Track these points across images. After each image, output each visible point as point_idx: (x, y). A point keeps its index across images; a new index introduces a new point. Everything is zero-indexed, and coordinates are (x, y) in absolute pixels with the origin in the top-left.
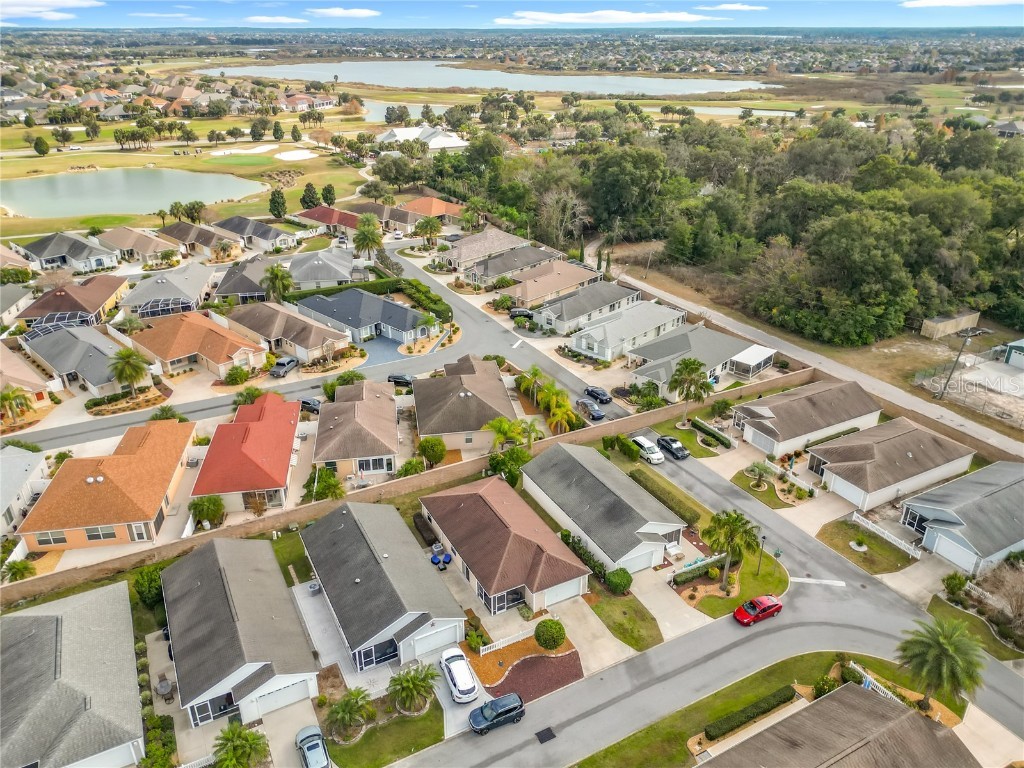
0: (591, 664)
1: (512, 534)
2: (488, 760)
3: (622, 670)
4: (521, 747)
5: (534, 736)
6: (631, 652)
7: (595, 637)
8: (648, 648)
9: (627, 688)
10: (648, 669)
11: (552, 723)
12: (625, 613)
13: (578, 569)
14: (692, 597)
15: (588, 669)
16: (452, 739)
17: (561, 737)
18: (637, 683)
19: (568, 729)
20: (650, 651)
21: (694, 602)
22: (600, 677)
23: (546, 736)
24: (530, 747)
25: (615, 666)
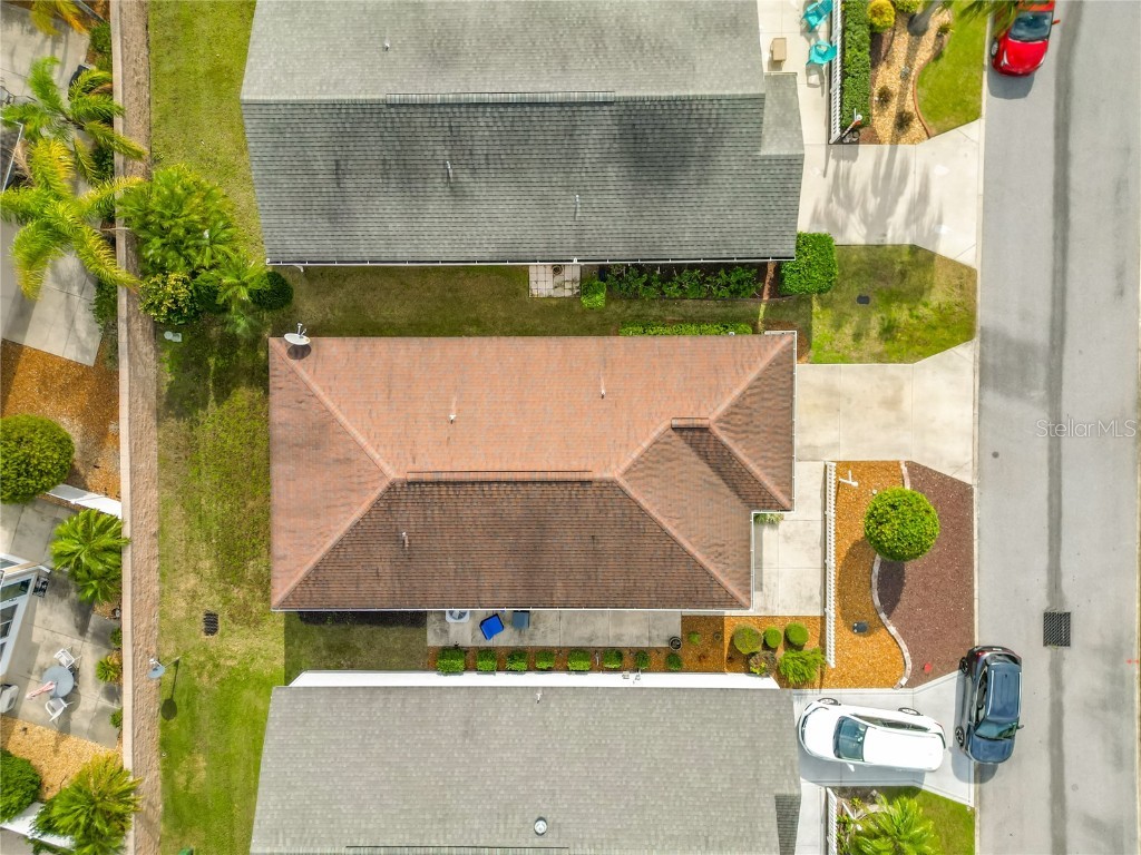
0: (953, 454)
1: (622, 482)
2: (1051, 754)
3: (994, 400)
4: (1057, 684)
5: (1047, 652)
6: (964, 356)
7: (893, 403)
8: (972, 316)
9: (1040, 417)
10: (1024, 351)
11: (1040, 603)
12: (863, 300)
13: (776, 362)
14: (903, 122)
15: (959, 467)
16: (980, 796)
17: (1073, 602)
18: (1039, 394)
19: (1066, 582)
20: (984, 316)
21: (916, 126)
22: (989, 454)
23: (1057, 629)
24: (1066, 668)
25: (981, 408)
